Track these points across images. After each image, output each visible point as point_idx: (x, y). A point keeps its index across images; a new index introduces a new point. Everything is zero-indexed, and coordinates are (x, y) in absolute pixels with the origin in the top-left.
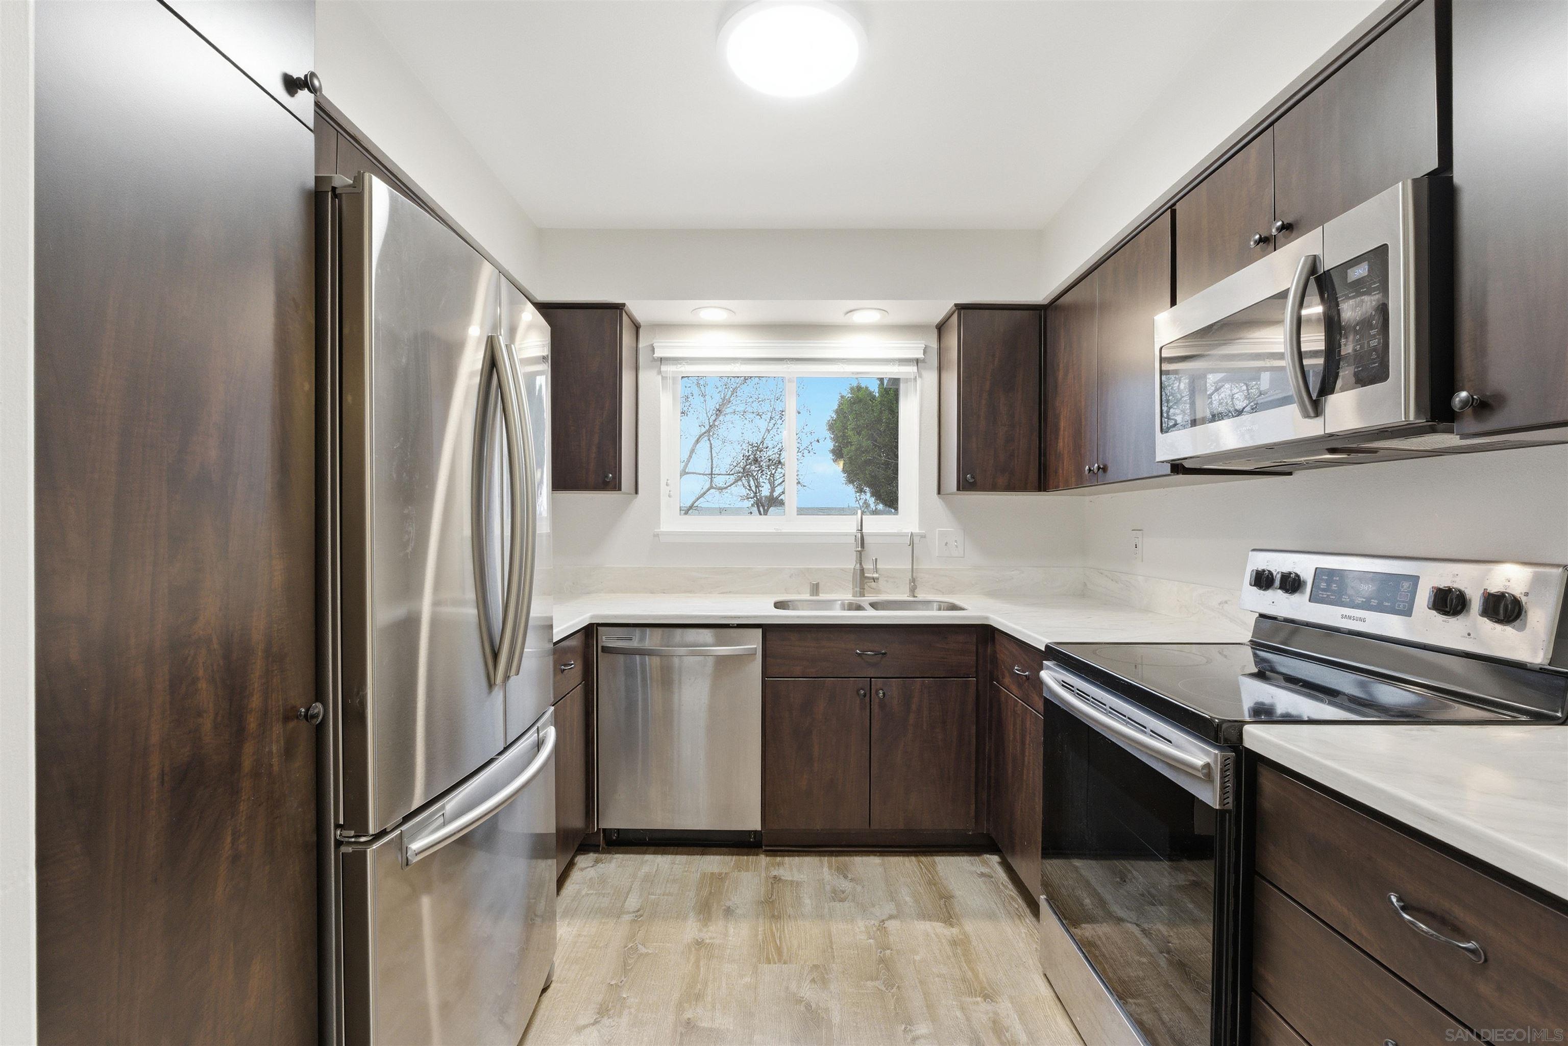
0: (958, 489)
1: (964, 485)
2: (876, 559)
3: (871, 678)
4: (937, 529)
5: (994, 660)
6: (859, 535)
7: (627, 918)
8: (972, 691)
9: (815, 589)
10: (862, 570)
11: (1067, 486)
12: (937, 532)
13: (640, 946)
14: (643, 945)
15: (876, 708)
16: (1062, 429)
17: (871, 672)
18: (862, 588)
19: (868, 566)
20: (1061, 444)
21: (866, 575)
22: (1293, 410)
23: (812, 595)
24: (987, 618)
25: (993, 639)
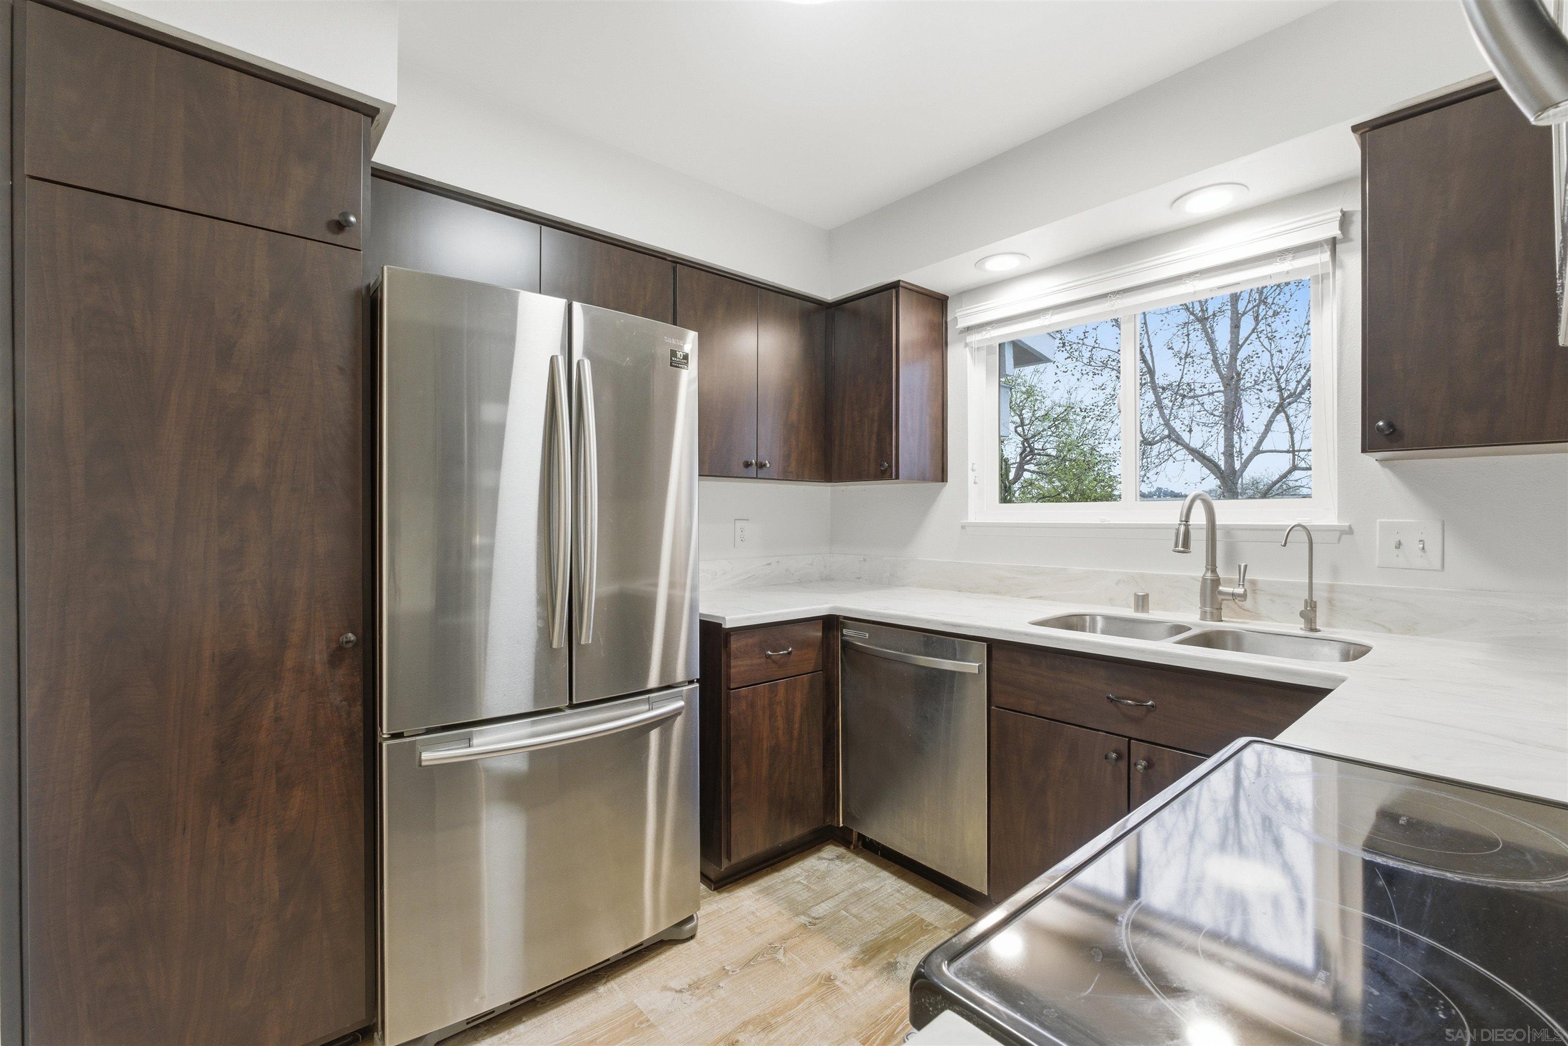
2: (1246, 566)
3: (1130, 739)
4: (1378, 520)
6: (1182, 528)
7: (803, 919)
9: (1142, 602)
10: (1217, 581)
12: (1378, 524)
13: (782, 951)
14: (785, 951)
17: (1131, 730)
21: (1221, 588)
23: (1137, 610)
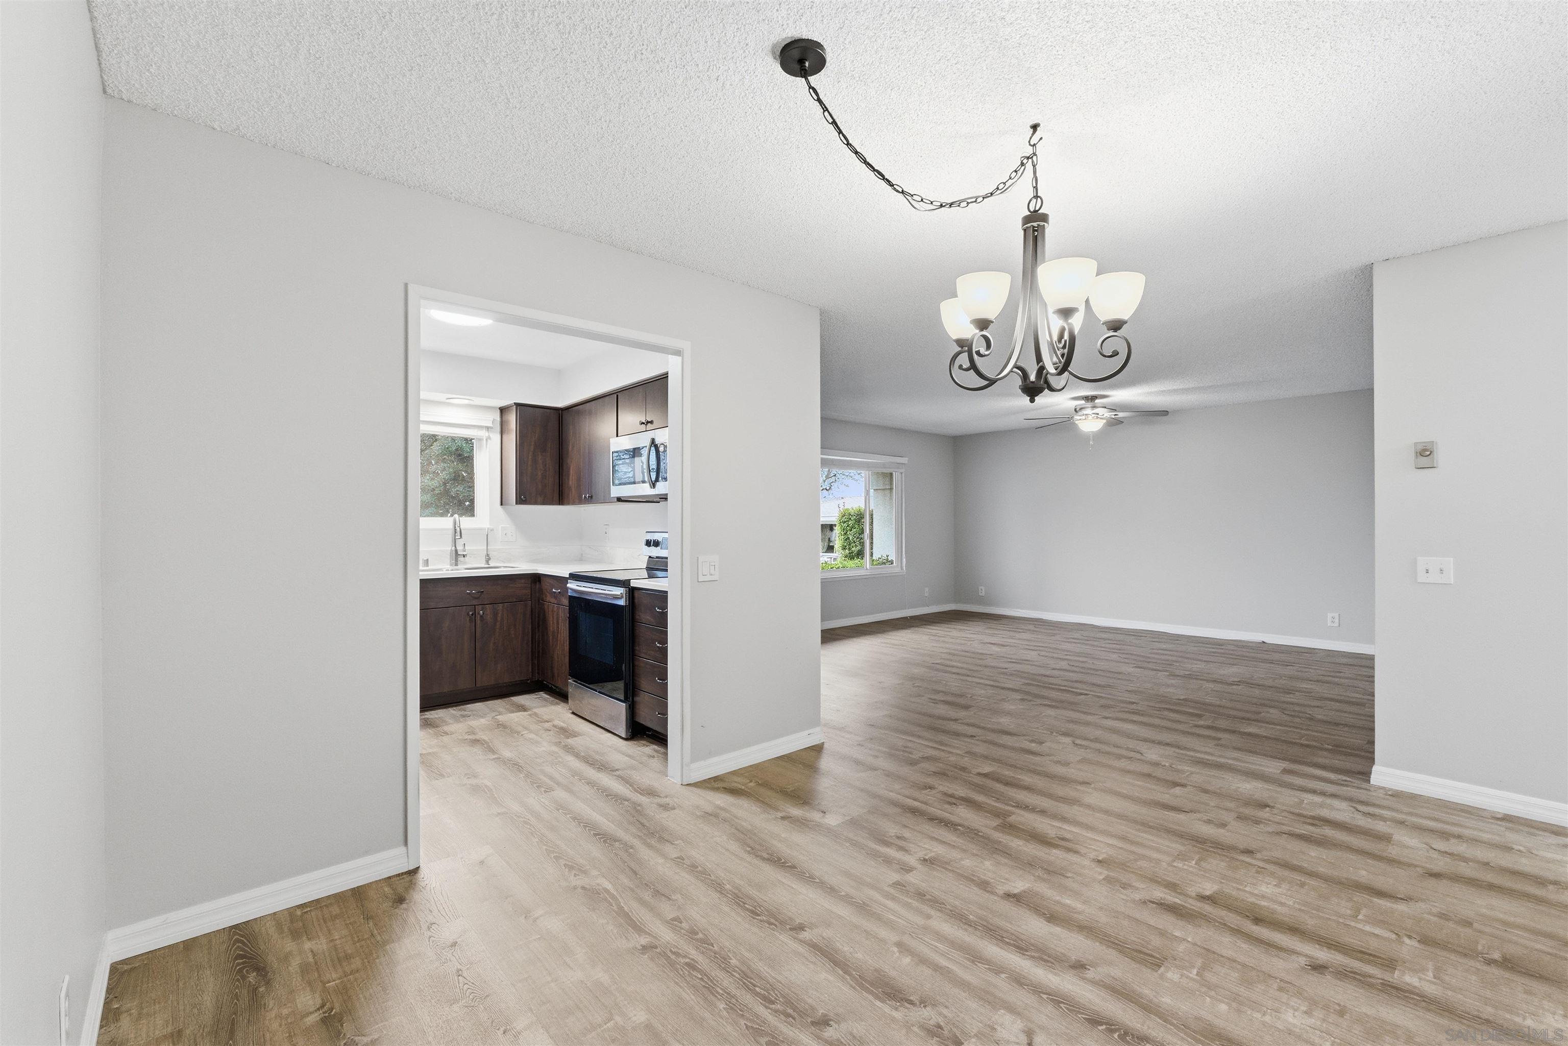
0: (516, 504)
1: (521, 500)
2: (465, 544)
3: (475, 605)
4: (502, 527)
5: (541, 590)
6: (454, 529)
8: (529, 608)
10: (456, 551)
11: (574, 503)
15: (478, 622)
16: (571, 474)
17: (475, 602)
18: (456, 560)
19: (460, 548)
20: (571, 483)
21: (459, 553)
22: (647, 485)
24: (537, 570)
25: (540, 581)
